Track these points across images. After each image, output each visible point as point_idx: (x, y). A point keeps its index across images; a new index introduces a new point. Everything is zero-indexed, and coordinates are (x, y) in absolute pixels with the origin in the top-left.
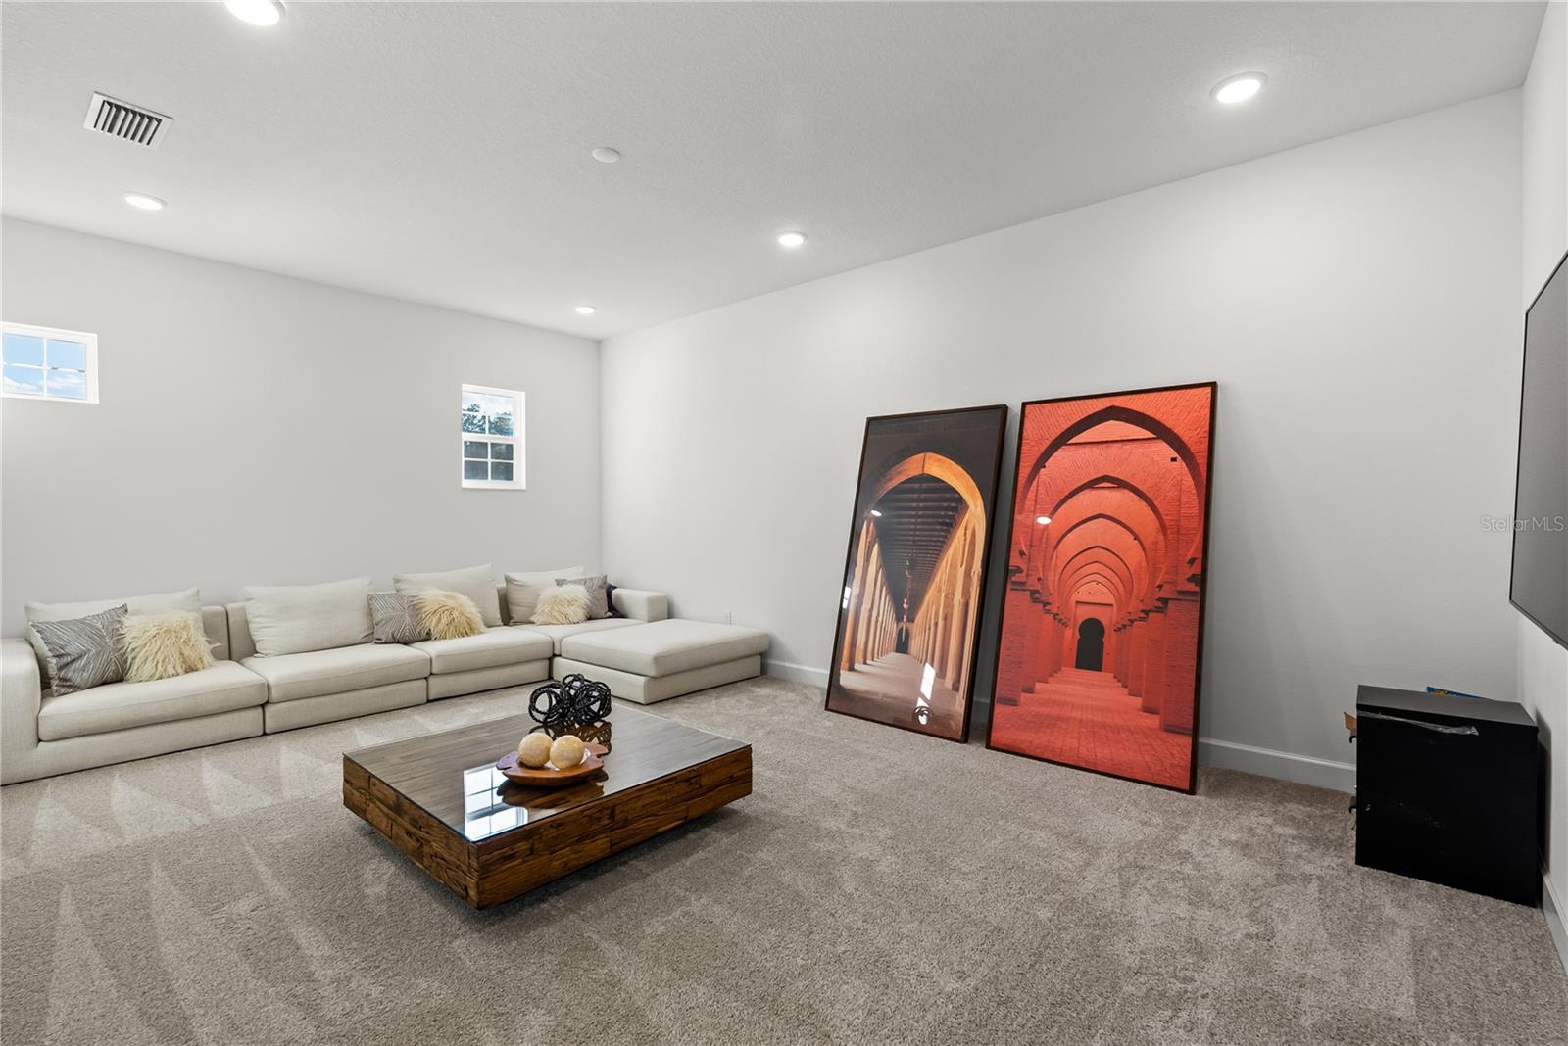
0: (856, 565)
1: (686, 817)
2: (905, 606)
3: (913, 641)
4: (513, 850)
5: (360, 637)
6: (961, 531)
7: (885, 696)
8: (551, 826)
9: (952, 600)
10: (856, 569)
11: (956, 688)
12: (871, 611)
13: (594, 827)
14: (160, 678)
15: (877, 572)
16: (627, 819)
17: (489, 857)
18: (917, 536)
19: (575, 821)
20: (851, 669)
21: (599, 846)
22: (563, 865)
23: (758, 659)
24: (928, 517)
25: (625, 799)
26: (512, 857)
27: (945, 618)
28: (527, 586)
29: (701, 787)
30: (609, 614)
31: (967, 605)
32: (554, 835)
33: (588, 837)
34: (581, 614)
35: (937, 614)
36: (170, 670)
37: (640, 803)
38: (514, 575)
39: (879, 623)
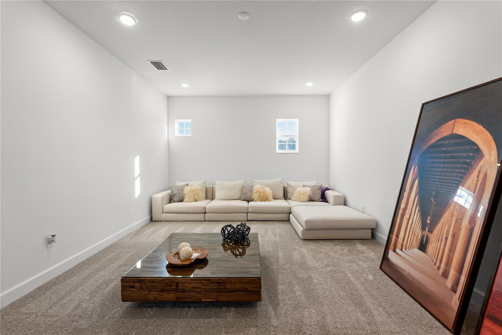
0: (405, 191)
1: (217, 299)
2: (428, 221)
3: (430, 246)
4: (134, 285)
5: (237, 198)
6: (475, 173)
7: (409, 274)
8: (149, 281)
9: (461, 224)
10: (405, 193)
11: (454, 290)
12: (409, 219)
13: (168, 288)
14: (189, 202)
15: (415, 197)
16: (184, 290)
17: (125, 284)
18: (442, 176)
19: (159, 282)
20: (394, 251)
21: (171, 296)
22: (154, 298)
23: (370, 231)
24: (451, 163)
25: (183, 282)
26: (133, 287)
27: (453, 236)
28: (292, 186)
29: (226, 288)
30: (321, 200)
31: (471, 231)
32: (150, 285)
33: (165, 291)
34: (306, 198)
35: (448, 232)
36: (191, 201)
37: (191, 285)
38: (290, 183)
39: (412, 228)
